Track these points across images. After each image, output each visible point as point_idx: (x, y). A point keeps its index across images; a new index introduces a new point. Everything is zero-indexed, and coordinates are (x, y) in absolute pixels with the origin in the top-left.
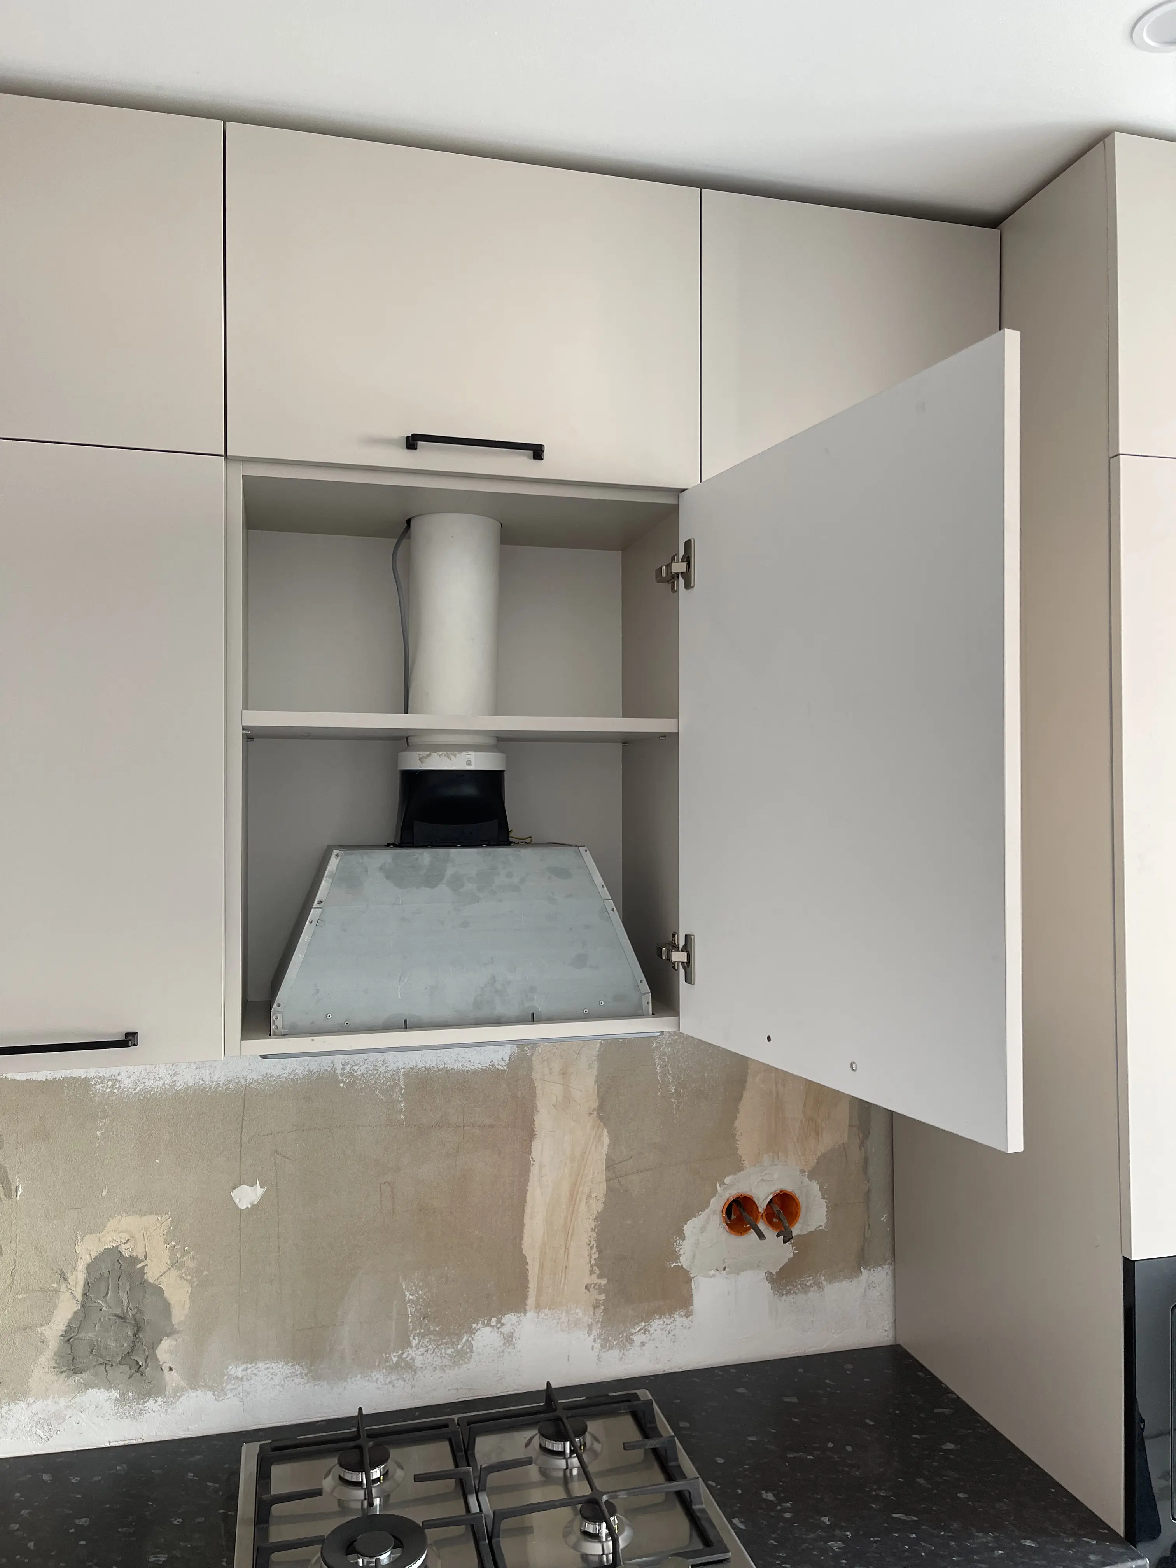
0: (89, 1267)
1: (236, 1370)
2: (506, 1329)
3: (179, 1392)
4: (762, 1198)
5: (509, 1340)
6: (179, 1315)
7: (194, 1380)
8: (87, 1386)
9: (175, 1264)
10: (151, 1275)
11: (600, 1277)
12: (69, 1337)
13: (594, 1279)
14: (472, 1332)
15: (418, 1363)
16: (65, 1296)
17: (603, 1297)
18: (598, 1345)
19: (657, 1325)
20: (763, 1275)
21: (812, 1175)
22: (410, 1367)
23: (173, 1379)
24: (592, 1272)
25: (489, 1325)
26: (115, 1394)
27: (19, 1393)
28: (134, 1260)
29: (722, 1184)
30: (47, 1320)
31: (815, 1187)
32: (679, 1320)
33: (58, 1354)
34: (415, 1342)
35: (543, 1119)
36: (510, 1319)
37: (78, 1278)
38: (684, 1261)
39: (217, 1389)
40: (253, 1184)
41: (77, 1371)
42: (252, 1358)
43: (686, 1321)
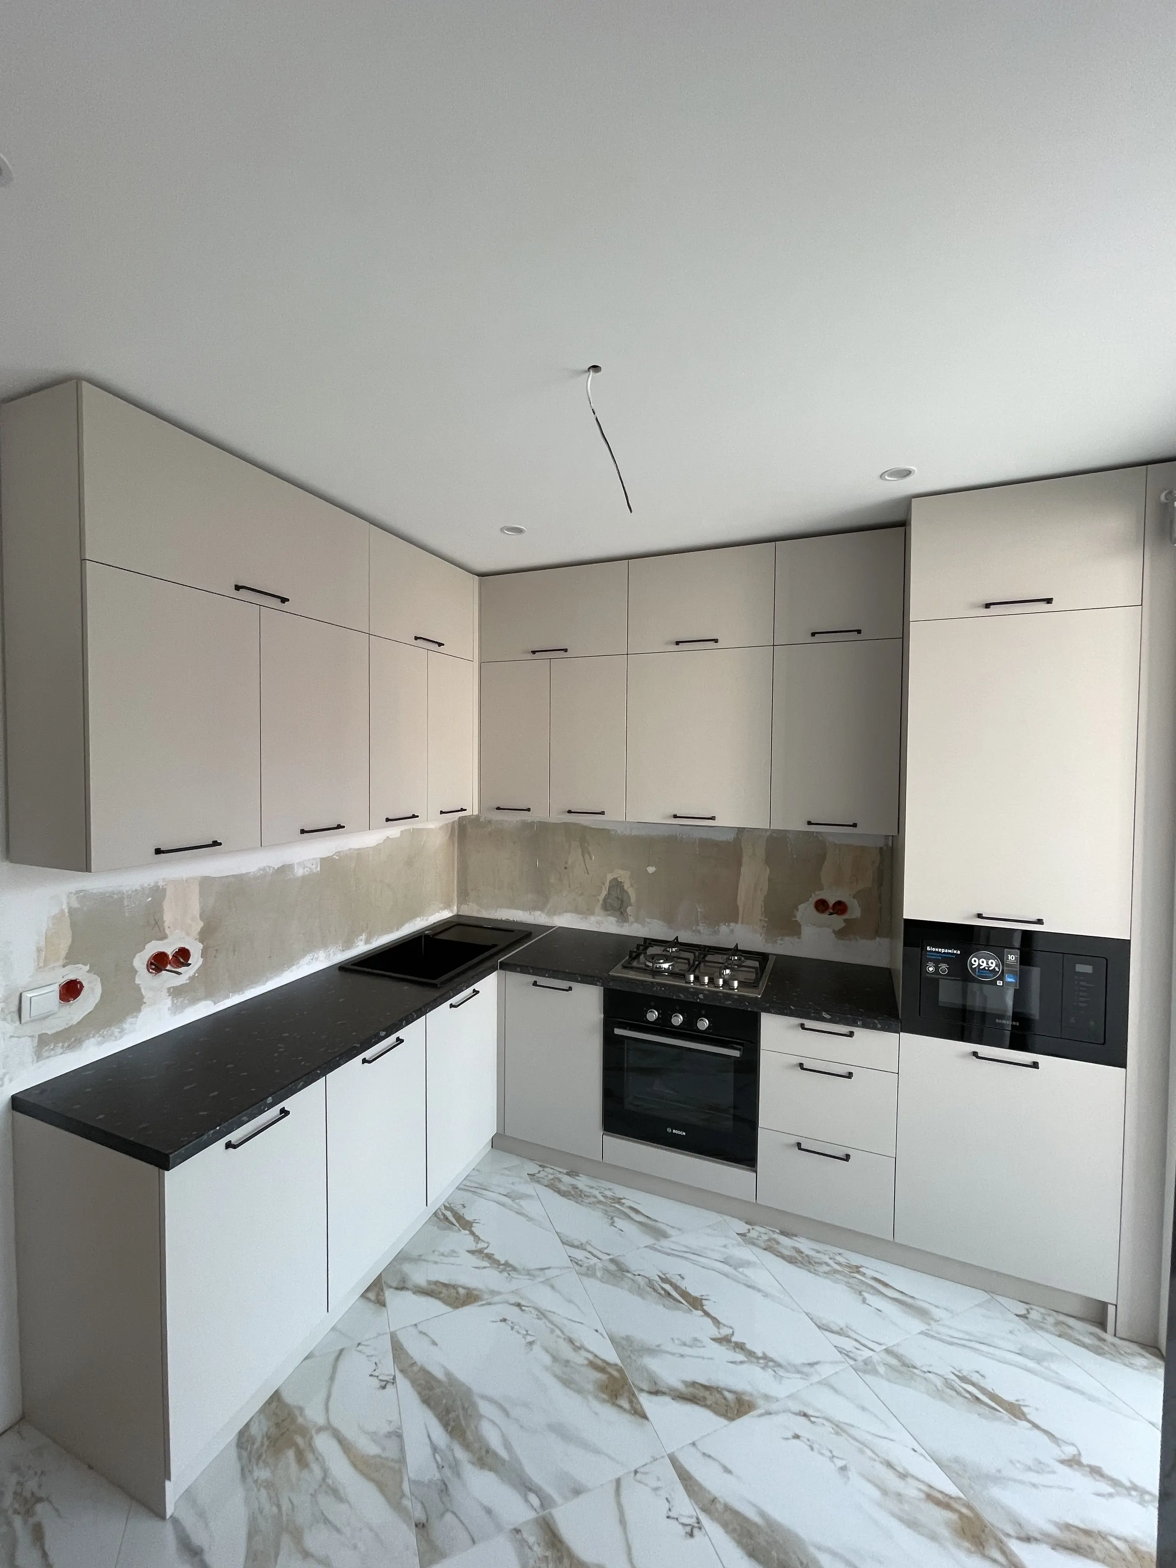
0: (610, 882)
1: (648, 920)
2: (731, 928)
3: (632, 923)
4: (831, 901)
5: (732, 931)
6: (633, 899)
7: (637, 920)
8: (609, 915)
9: (632, 886)
10: (626, 888)
11: (765, 917)
12: (605, 900)
13: (763, 918)
14: (719, 926)
15: (702, 931)
16: (604, 889)
17: (766, 925)
18: (764, 940)
19: (787, 938)
20: (831, 930)
21: (854, 897)
22: (699, 932)
23: (631, 919)
24: (762, 915)
25: (725, 924)
26: (616, 919)
27: (593, 914)
28: (621, 882)
29: (814, 893)
30: (599, 895)
31: (856, 901)
32: (795, 939)
33: (602, 905)
34: (701, 924)
35: (745, 859)
36: (732, 925)
37: (607, 884)
38: (798, 919)
39: (643, 923)
40: (652, 866)
41: (606, 910)
42: (652, 918)
43: (798, 940)
